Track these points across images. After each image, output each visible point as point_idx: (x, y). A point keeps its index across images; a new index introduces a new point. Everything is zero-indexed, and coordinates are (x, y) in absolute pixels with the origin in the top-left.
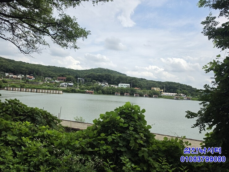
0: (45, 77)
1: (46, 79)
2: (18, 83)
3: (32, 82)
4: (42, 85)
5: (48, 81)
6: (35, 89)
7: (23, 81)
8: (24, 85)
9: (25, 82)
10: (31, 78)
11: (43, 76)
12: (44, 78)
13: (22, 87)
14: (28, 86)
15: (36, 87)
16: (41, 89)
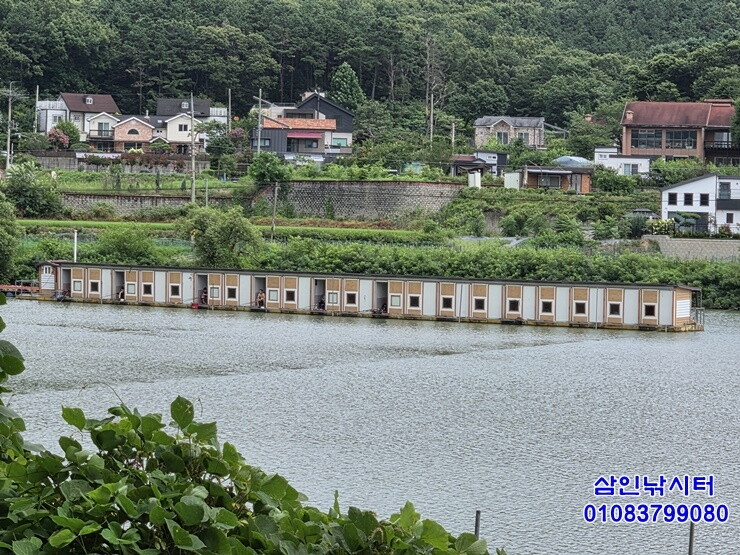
0: (472, 111)
1: (481, 138)
2: (171, 216)
3: (324, 194)
4: (443, 217)
5: (504, 163)
6: (360, 272)
7: (225, 186)
8: (232, 234)
9: (244, 198)
10: (310, 143)
11: (444, 104)
12: (454, 122)
13: (214, 255)
14: (283, 238)
15: (369, 248)
16: (429, 274)
